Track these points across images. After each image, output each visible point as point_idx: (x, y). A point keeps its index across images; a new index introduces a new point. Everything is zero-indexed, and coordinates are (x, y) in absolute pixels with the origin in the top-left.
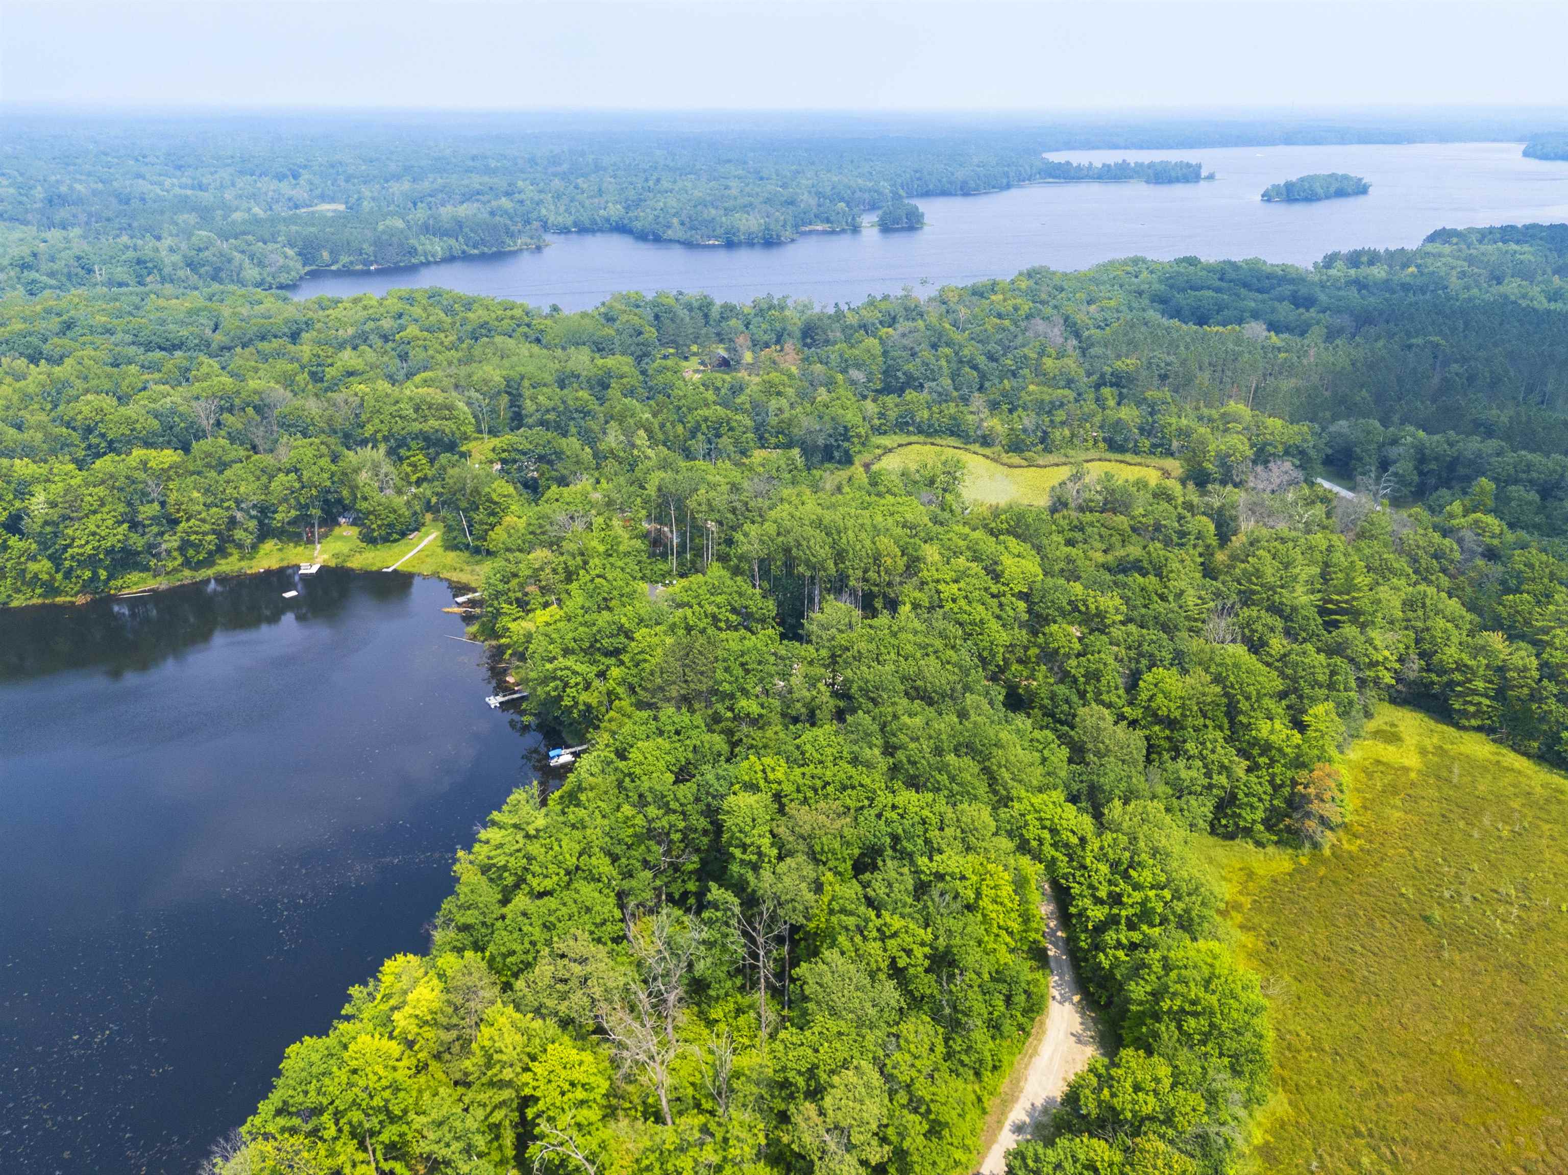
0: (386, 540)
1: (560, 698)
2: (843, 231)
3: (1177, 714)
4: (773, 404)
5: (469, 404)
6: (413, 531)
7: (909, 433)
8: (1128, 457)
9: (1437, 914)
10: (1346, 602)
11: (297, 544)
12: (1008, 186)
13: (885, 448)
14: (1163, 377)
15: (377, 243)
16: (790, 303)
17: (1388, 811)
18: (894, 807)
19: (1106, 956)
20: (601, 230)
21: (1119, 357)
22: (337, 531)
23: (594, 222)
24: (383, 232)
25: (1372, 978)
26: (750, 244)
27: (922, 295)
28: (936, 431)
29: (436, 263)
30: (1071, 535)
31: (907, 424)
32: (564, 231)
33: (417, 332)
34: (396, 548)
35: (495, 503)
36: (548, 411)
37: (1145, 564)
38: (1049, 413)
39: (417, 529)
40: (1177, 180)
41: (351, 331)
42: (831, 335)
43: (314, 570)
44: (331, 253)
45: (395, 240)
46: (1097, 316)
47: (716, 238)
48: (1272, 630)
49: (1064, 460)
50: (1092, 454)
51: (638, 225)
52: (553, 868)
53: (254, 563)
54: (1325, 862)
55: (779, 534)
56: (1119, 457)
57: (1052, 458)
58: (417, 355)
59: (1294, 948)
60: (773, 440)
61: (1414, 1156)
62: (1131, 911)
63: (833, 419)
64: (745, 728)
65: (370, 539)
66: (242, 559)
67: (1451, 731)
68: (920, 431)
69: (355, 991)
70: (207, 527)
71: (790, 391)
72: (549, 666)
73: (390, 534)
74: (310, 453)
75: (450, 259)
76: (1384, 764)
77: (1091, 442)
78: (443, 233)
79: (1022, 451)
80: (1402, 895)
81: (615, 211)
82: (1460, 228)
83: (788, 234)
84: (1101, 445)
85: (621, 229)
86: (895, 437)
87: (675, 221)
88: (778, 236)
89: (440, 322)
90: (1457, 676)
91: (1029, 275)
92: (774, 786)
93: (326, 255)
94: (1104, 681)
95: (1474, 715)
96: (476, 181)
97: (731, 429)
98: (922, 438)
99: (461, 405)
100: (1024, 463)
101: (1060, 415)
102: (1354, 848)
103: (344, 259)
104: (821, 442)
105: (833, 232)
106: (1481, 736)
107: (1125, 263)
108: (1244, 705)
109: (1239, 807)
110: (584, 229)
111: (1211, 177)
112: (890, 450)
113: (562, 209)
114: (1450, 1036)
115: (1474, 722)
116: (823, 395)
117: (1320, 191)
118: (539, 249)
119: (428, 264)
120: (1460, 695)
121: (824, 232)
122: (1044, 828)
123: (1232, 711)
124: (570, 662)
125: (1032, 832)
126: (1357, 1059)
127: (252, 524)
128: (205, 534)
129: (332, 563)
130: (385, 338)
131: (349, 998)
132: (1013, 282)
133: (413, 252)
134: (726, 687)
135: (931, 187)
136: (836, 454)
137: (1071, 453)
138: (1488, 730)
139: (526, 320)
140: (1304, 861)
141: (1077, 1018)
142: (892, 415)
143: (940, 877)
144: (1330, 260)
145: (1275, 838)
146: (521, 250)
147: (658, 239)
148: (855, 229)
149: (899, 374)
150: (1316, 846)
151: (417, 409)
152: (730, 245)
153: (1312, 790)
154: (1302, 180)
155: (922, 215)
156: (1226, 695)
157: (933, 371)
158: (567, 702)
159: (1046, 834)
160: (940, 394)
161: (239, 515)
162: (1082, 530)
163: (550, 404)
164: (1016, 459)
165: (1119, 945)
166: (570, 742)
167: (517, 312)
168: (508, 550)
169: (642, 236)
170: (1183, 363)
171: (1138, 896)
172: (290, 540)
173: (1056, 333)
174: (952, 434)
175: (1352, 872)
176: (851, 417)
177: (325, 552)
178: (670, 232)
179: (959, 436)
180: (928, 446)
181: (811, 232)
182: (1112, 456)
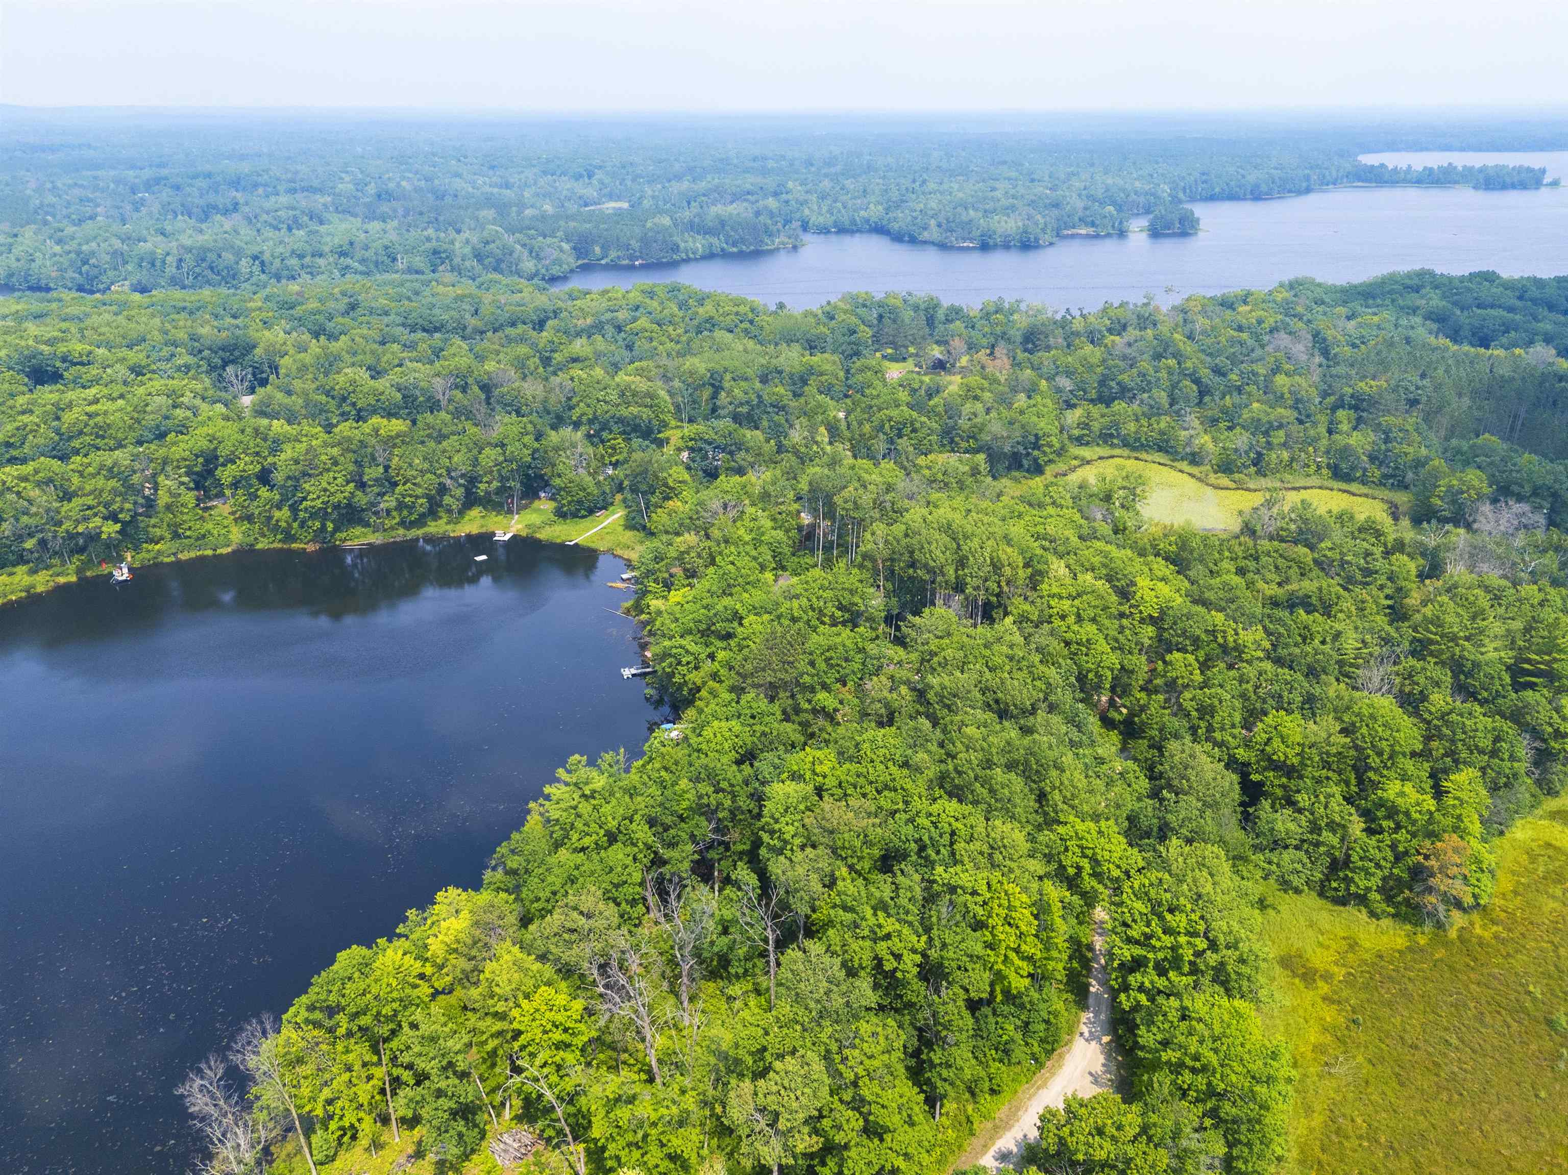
0: (575, 515)
2: (1108, 235)
3: (1295, 761)
4: (968, 408)
5: (671, 393)
6: (601, 509)
7: (1113, 446)
8: (1354, 487)
11: (499, 513)
12: (1308, 190)
13: (1083, 459)
14: (1413, 403)
15: (645, 241)
16: (1023, 307)
17: (1543, 899)
18: (927, 814)
19: (1128, 997)
20: (859, 231)
21: (1363, 378)
22: (536, 504)
23: (853, 222)
24: (651, 229)
25: (1462, 1075)
26: (1007, 246)
27: (1165, 304)
28: (1142, 445)
29: (696, 259)
30: (1242, 563)
31: (1111, 436)
32: (824, 231)
33: (648, 325)
34: (586, 523)
35: (671, 488)
36: (741, 404)
37: (1314, 600)
38: (1266, 434)
39: (605, 508)
40: (1513, 186)
41: (589, 321)
42: (1052, 341)
43: (506, 538)
44: (602, 247)
45: (660, 237)
46: (1352, 332)
47: (971, 240)
48: (1437, 684)
50: (1314, 481)
51: (895, 226)
53: (459, 527)
54: (1447, 944)
55: (906, 535)
56: (1344, 486)
57: (1263, 482)
58: (641, 345)
59: (1379, 1030)
60: (964, 445)
62: (1160, 955)
63: (1023, 427)
64: (821, 722)
65: (561, 514)
66: (448, 523)
68: (1125, 445)
69: (412, 913)
70: (419, 491)
71: (988, 396)
72: (667, 643)
73: (578, 510)
74: (515, 430)
75: (710, 256)
76: (1555, 848)
77: (1312, 469)
78: (707, 231)
79: (1232, 472)
80: (1529, 993)
81: (875, 212)
83: (1047, 237)
84: (1325, 471)
85: (879, 229)
86: (1097, 449)
87: (933, 222)
88: (1037, 240)
89: (673, 316)
91: (1292, 286)
92: (820, 779)
93: (597, 249)
96: (749, 181)
97: (914, 430)
98: (1126, 452)
99: (662, 393)
100: (1233, 485)
101: (1279, 437)
102: (1487, 935)
103: (613, 254)
104: (1007, 449)
105: (1097, 236)
108: (1374, 761)
109: (1353, 871)
110: (842, 230)
111: (1555, 183)
112: (1088, 462)
113: (825, 209)
114: (1540, 1155)
116: (1021, 400)
118: (795, 248)
119: (687, 261)
121: (1088, 236)
123: (1360, 766)
124: (687, 642)
126: (1414, 1158)
127: (460, 492)
128: (417, 497)
129: (524, 534)
130: (619, 329)
131: (405, 919)
132: (1270, 293)
133: (676, 248)
134: (807, 679)
135: (1217, 191)
136: (1025, 463)
137: (1288, 477)
139: (750, 315)
140: (1422, 940)
141: (1101, 1059)
142: (1096, 426)
143: (953, 889)
145: (1391, 910)
146: (778, 249)
147: (913, 241)
148: (1122, 234)
149: (1113, 384)
150: (1439, 925)
151: (622, 395)
152: (985, 247)
153: (1433, 862)
155: (1198, 220)
156: (1355, 747)
157: (1149, 382)
159: (1085, 864)
160: (1152, 407)
161: (448, 482)
162: (1257, 559)
163: (744, 398)
164: (1224, 481)
165: (1141, 989)
167: (742, 309)
168: (667, 532)
169: (898, 238)
170: (1438, 387)
171: (1168, 940)
172: (494, 509)
173: (1300, 350)
174: (1160, 449)
175: (1475, 960)
176: (1045, 425)
177: (518, 522)
178: (926, 234)
179: (1167, 452)
180: (1132, 461)
181: (1073, 236)
182: (1336, 485)
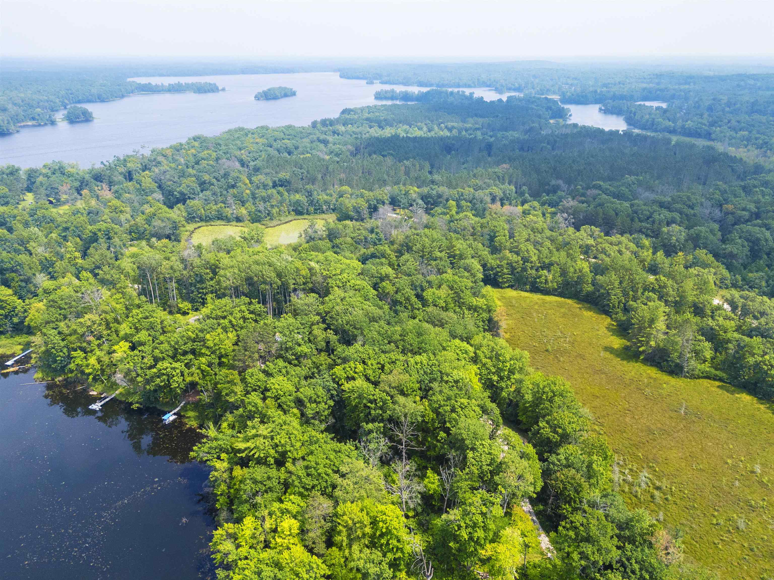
1: (167, 385)
2: (46, 124)
8: (306, 216)
9: (549, 347)
12: (123, 96)
13: (189, 231)
14: (302, 180)
21: (277, 173)
28: (210, 219)
31: (194, 217)
40: (209, 91)
46: (249, 155)
49: (279, 222)
50: (290, 218)
63: (168, 219)
68: (202, 220)
79: (261, 221)
83: (12, 128)
86: (191, 225)
88: (7, 130)
91: (194, 140)
98: (204, 224)
100: (264, 226)
104: (167, 232)
105: (40, 125)
111: (223, 90)
116: (148, 209)
121: (34, 126)
123: (458, 299)
132: (189, 143)
136: (173, 238)
144: (314, 125)
148: (53, 123)
153: (498, 319)
154: (269, 90)
166: (166, 409)
174: (219, 219)
176: (176, 217)
179: (222, 219)
181: (24, 126)
182: (300, 217)
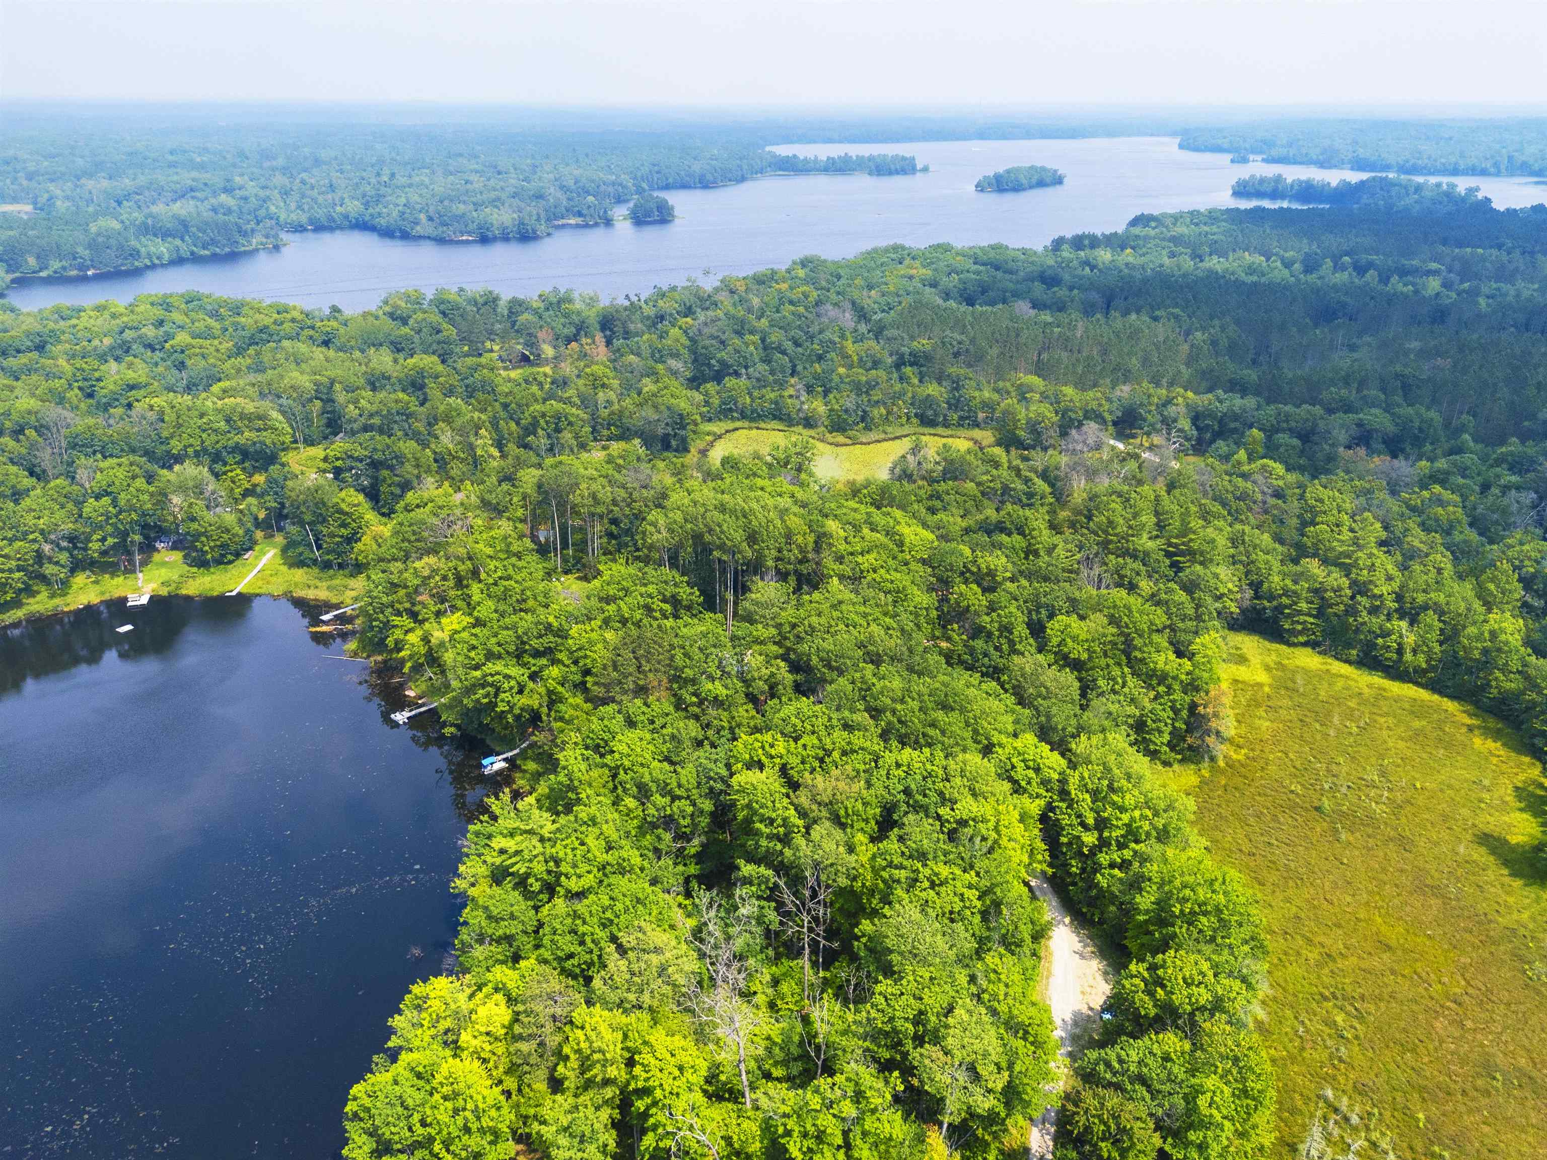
0: (220, 562)
1: (492, 705)
2: (596, 225)
3: (1084, 656)
5: (283, 413)
6: (247, 550)
7: (733, 419)
8: (940, 430)
9: (1326, 804)
10: (1183, 544)
11: (113, 575)
13: (714, 434)
14: (956, 355)
15: (92, 245)
16: (576, 295)
17: (1257, 721)
18: (898, 765)
20: (340, 228)
21: (912, 338)
22: (156, 557)
23: (331, 219)
24: (99, 234)
25: (1292, 865)
26: (505, 238)
27: (707, 285)
28: (759, 416)
29: (162, 265)
30: (930, 503)
31: (731, 410)
32: (299, 229)
33: (189, 340)
34: (233, 570)
35: (347, 514)
36: (371, 416)
37: (1008, 525)
38: (867, 393)
39: (251, 549)
40: (897, 172)
41: (107, 341)
42: (632, 327)
43: (144, 600)
44: (38, 257)
45: (113, 242)
46: (880, 300)
47: (469, 233)
48: (1138, 574)
49: (883, 436)
50: (906, 430)
51: (383, 222)
52: (583, 868)
53: (69, 599)
54: (1222, 772)
55: (686, 520)
56: (932, 431)
57: (873, 436)
58: (196, 365)
59: (1224, 849)
60: (605, 432)
61: (1372, 1008)
62: (1119, 832)
63: (669, 408)
64: (712, 712)
65: (202, 563)
66: (52, 596)
67: (1283, 648)
68: (743, 416)
69: (397, 1021)
70: (13, 564)
71: (615, 383)
72: (478, 674)
73: (223, 556)
74: (121, 473)
75: (178, 261)
76: (1243, 682)
77: (904, 419)
78: (166, 234)
79: (845, 430)
80: (1292, 792)
81: (353, 207)
82: (1156, 213)
83: (542, 228)
84: (914, 420)
85: (363, 226)
86: (721, 424)
87: (422, 217)
88: (534, 231)
90: (1285, 601)
91: (804, 263)
92: (778, 761)
93: (32, 261)
94: (1016, 633)
95: (1301, 633)
96: (186, 177)
98: (746, 424)
99: (275, 414)
100: (849, 441)
101: (877, 395)
102: (1241, 757)
103: (55, 265)
104: (660, 431)
105: (586, 226)
106: (1309, 650)
107: (886, 250)
109: (1148, 733)
110: (319, 228)
111: (925, 169)
112: (720, 437)
113: (293, 206)
114: (1367, 904)
115: (1302, 639)
116: (648, 386)
117: (1024, 181)
118: (277, 248)
119: (153, 267)
120: (1289, 616)
121: (578, 226)
122: (1028, 768)
123: (1128, 648)
124: (499, 666)
125: (1020, 773)
126: (1303, 936)
127: (64, 557)
128: (10, 571)
129: (164, 592)
130: (151, 347)
133: (135, 254)
135: (671, 180)
136: (674, 443)
137: (889, 429)
138: (1313, 645)
139: (309, 323)
140: (1206, 773)
142: (716, 401)
144: (1058, 243)
145: (1179, 757)
146: (257, 250)
147: (405, 236)
148: (608, 223)
149: (713, 362)
150: (1213, 759)
152: (484, 240)
153: (1210, 710)
154: (1008, 172)
155: (672, 208)
156: (1122, 634)
157: (745, 357)
158: (502, 707)
160: (758, 380)
161: (47, 548)
164: (841, 439)
166: (498, 749)
167: (296, 315)
168: (381, 560)
169: (387, 233)
172: (104, 571)
173: (848, 319)
174: (775, 417)
175: (1246, 777)
176: (683, 405)
177: (150, 581)
178: (418, 228)
179: (781, 419)
180: (755, 431)
181: (563, 226)
182: (927, 430)
